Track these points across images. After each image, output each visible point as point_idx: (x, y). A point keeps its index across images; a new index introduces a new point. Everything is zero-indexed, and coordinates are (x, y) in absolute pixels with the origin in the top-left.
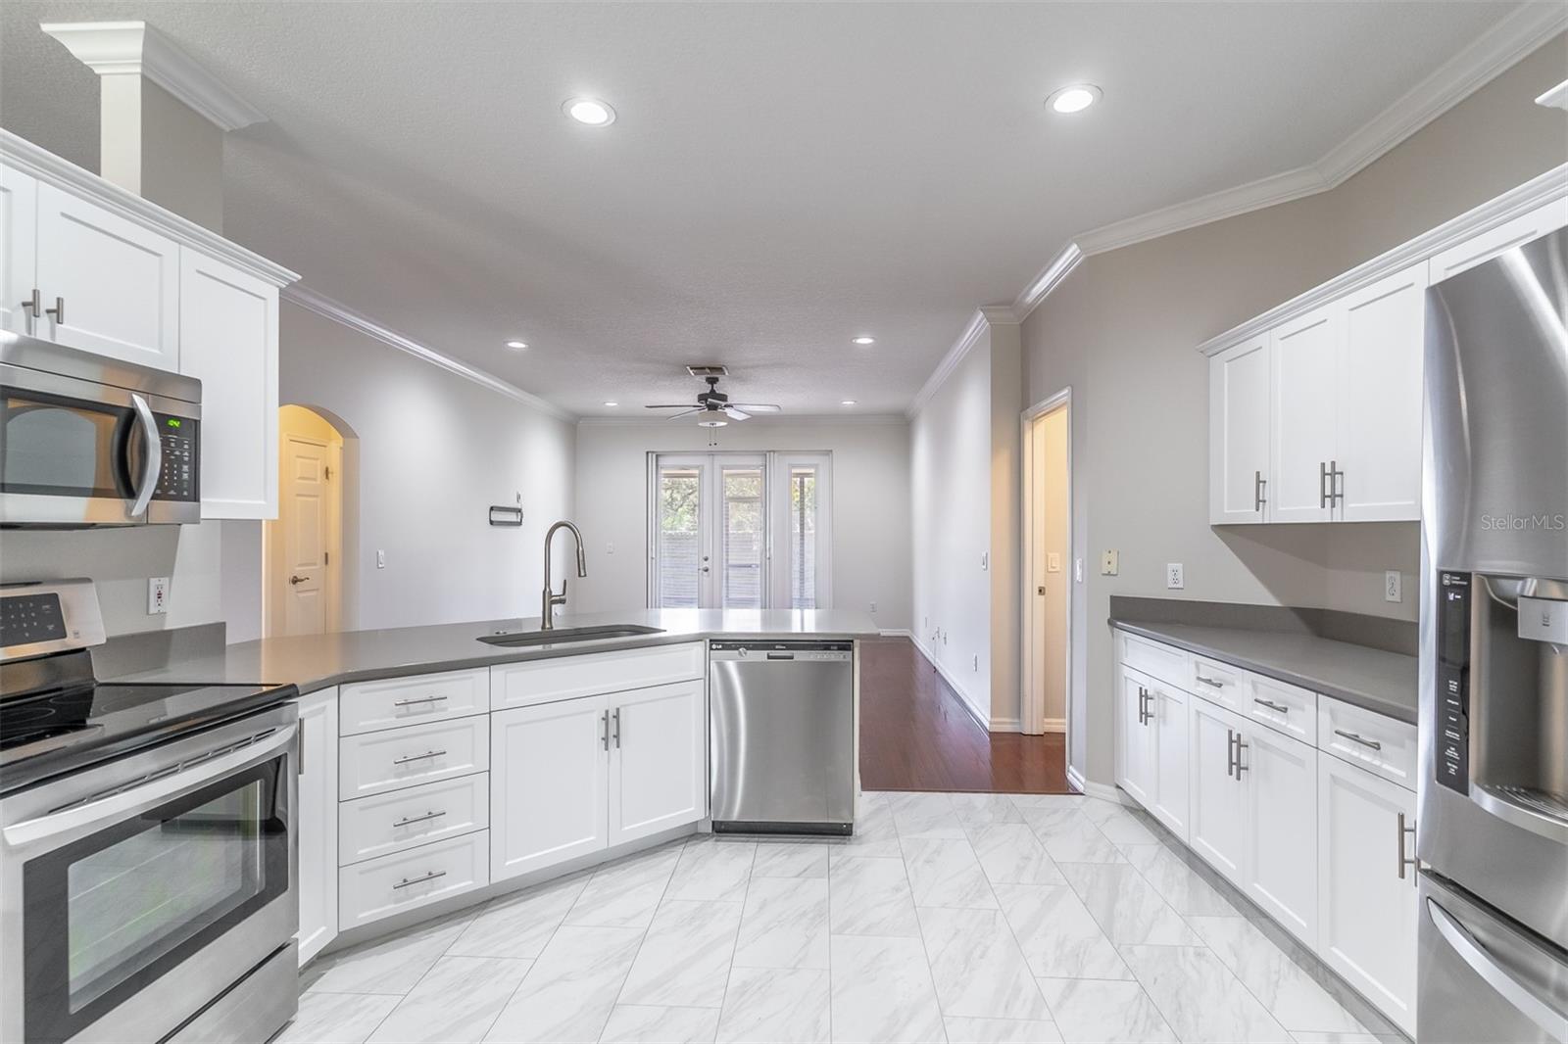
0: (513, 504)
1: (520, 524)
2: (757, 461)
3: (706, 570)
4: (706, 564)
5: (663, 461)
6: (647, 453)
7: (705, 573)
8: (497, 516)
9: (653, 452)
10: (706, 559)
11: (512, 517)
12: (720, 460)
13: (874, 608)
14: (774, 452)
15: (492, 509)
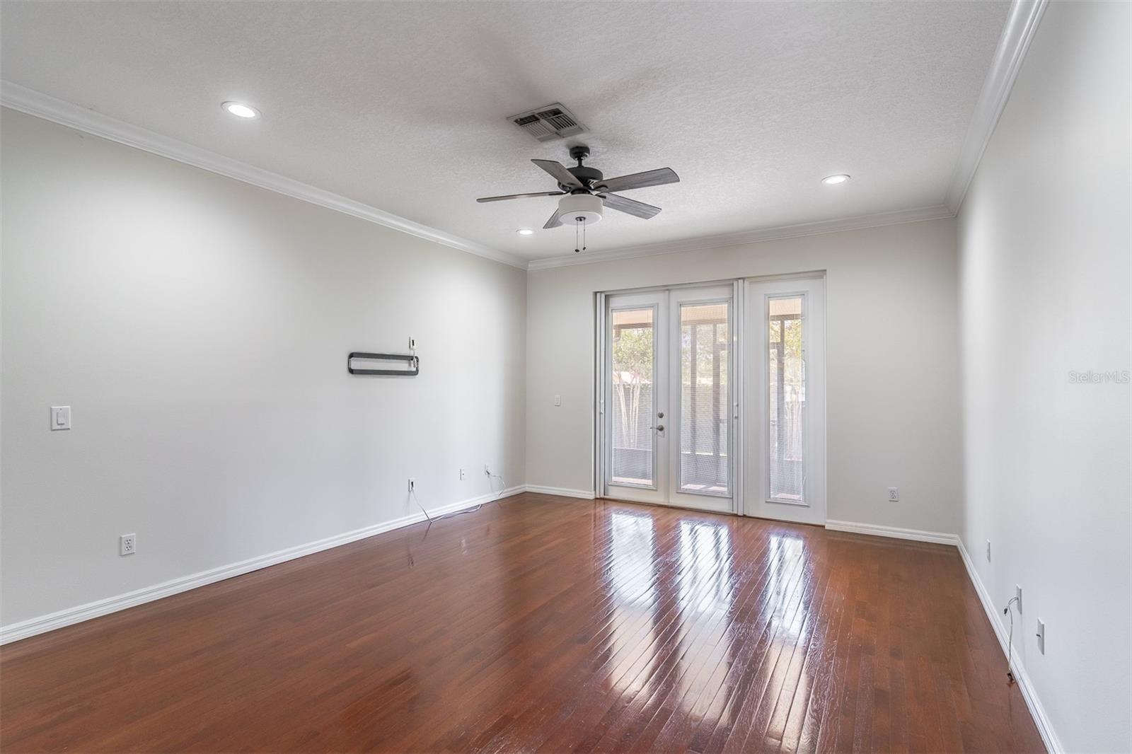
0: (405, 351)
1: (416, 373)
2: (723, 293)
3: (661, 429)
4: (661, 422)
5: (615, 302)
6: (596, 293)
7: (659, 432)
8: (357, 364)
9: (601, 292)
10: (661, 416)
11: (403, 366)
12: (677, 296)
13: (894, 498)
14: (743, 279)
15: (351, 356)
